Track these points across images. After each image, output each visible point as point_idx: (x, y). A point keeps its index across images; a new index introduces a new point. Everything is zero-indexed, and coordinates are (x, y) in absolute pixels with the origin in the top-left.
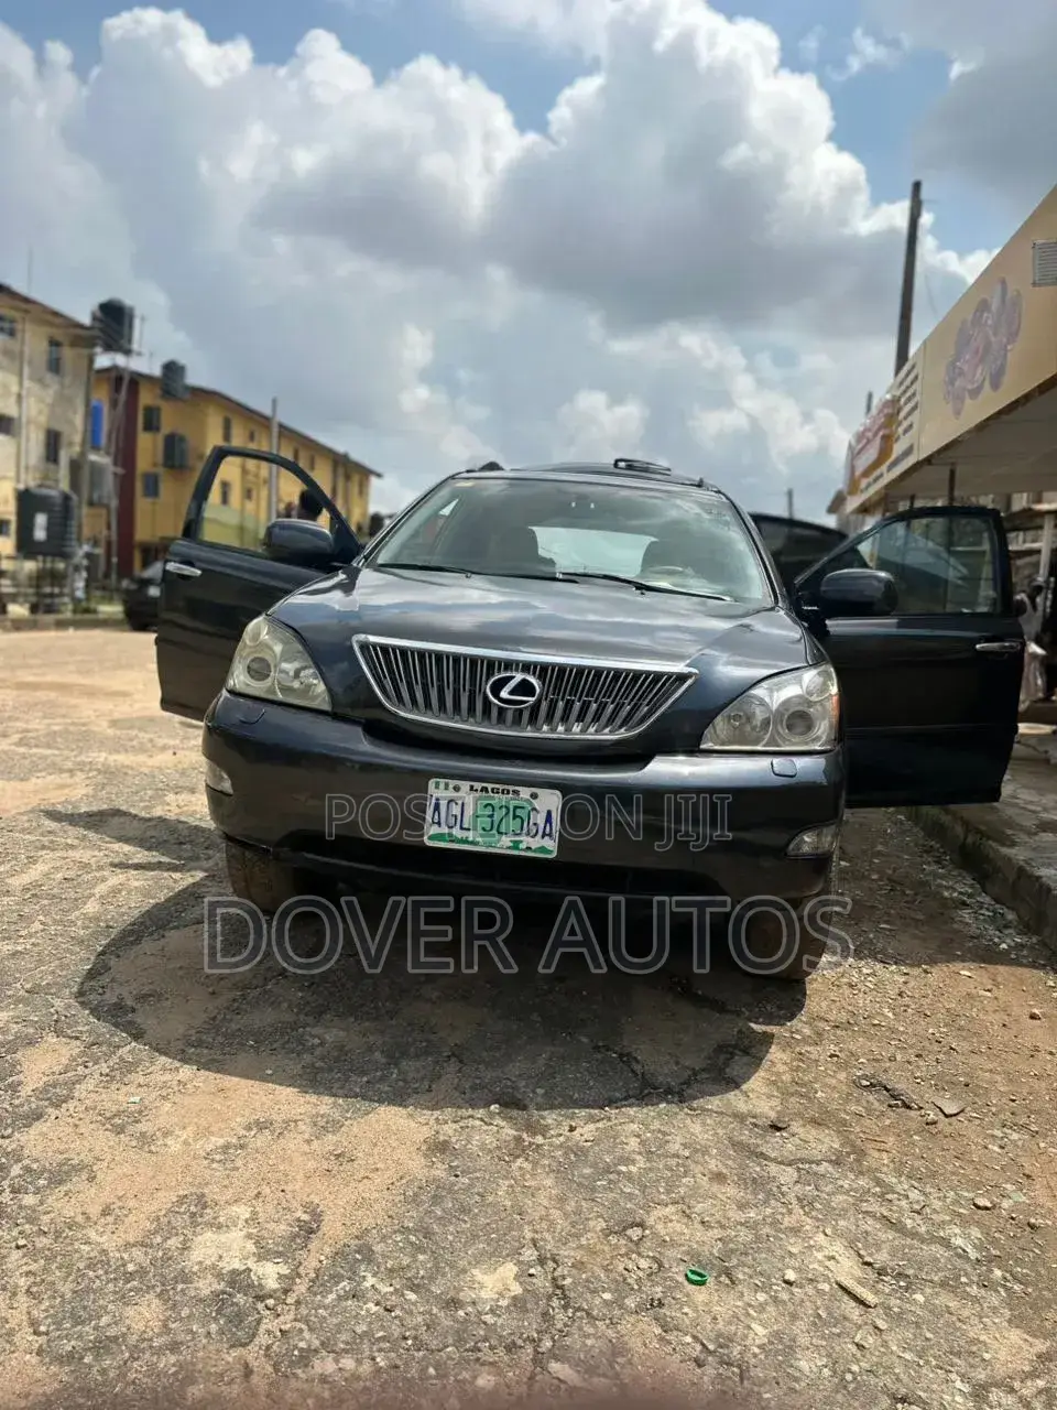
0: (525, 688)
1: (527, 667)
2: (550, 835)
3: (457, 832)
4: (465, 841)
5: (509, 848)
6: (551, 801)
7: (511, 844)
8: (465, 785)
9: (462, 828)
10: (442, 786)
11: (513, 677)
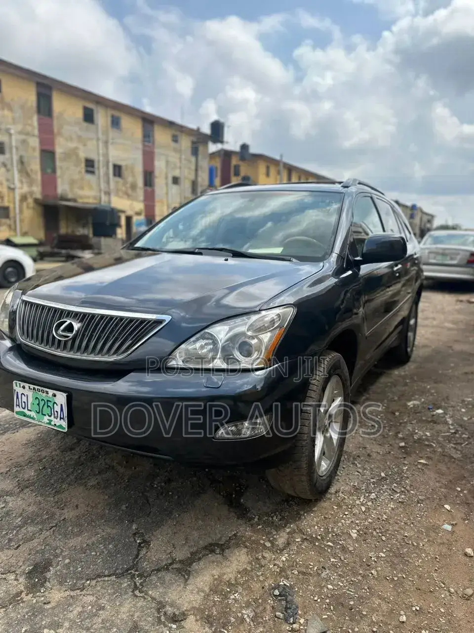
0: (70, 328)
1: (76, 315)
2: (63, 418)
3: (26, 411)
4: (29, 417)
5: (47, 423)
6: (61, 398)
7: (48, 422)
8: (27, 385)
9: (28, 410)
10: (18, 385)
11: (66, 321)
